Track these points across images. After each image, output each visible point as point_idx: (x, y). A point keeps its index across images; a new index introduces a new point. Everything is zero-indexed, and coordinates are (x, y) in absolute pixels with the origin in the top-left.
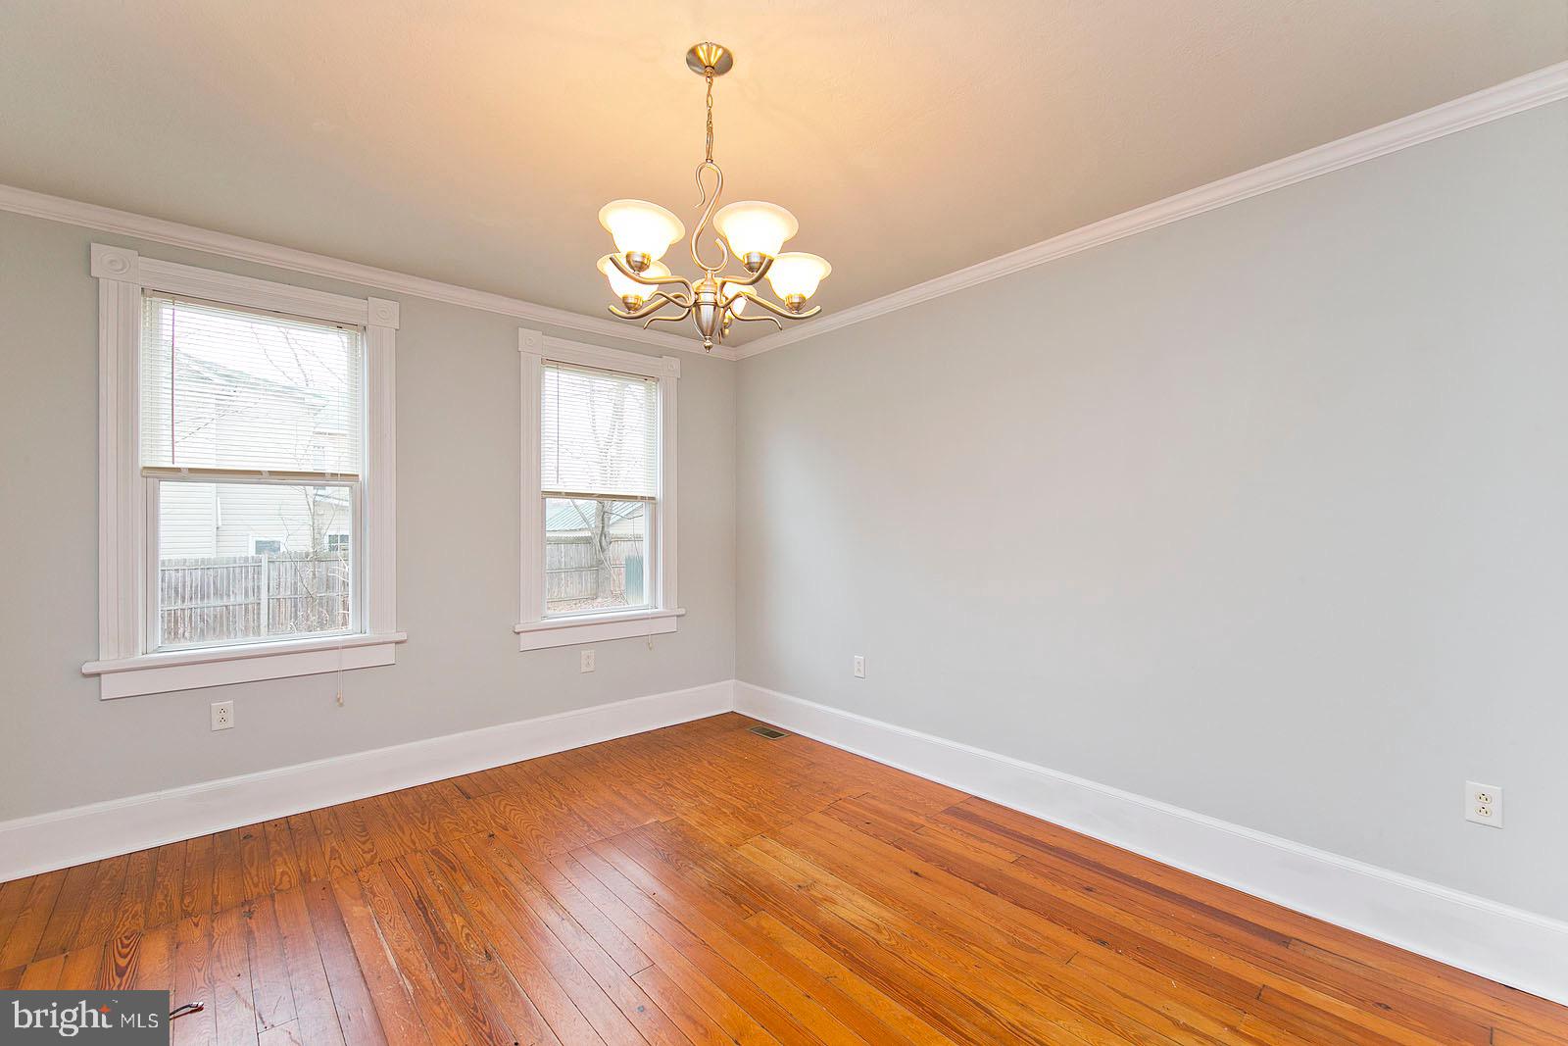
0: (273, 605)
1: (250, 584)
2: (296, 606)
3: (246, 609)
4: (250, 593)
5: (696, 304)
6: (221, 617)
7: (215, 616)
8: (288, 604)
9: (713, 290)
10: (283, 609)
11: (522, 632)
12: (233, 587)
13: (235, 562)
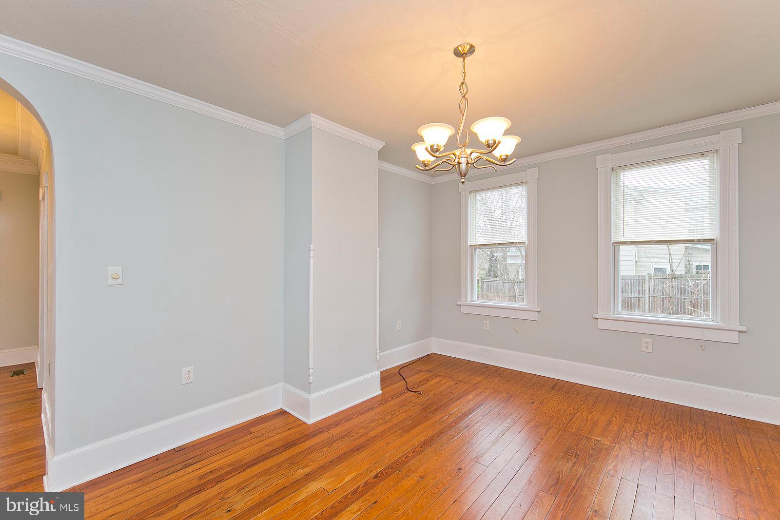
0: (652, 300)
1: (641, 289)
2: (663, 301)
3: (639, 300)
4: (641, 292)
5: (459, 163)
6: (628, 302)
7: (626, 302)
8: (659, 299)
9: (466, 156)
10: (656, 302)
11: (600, 319)
12: (634, 289)
13: (634, 278)
